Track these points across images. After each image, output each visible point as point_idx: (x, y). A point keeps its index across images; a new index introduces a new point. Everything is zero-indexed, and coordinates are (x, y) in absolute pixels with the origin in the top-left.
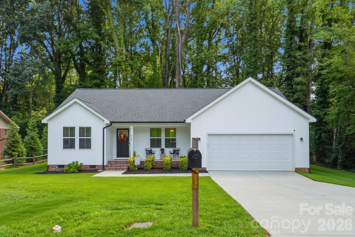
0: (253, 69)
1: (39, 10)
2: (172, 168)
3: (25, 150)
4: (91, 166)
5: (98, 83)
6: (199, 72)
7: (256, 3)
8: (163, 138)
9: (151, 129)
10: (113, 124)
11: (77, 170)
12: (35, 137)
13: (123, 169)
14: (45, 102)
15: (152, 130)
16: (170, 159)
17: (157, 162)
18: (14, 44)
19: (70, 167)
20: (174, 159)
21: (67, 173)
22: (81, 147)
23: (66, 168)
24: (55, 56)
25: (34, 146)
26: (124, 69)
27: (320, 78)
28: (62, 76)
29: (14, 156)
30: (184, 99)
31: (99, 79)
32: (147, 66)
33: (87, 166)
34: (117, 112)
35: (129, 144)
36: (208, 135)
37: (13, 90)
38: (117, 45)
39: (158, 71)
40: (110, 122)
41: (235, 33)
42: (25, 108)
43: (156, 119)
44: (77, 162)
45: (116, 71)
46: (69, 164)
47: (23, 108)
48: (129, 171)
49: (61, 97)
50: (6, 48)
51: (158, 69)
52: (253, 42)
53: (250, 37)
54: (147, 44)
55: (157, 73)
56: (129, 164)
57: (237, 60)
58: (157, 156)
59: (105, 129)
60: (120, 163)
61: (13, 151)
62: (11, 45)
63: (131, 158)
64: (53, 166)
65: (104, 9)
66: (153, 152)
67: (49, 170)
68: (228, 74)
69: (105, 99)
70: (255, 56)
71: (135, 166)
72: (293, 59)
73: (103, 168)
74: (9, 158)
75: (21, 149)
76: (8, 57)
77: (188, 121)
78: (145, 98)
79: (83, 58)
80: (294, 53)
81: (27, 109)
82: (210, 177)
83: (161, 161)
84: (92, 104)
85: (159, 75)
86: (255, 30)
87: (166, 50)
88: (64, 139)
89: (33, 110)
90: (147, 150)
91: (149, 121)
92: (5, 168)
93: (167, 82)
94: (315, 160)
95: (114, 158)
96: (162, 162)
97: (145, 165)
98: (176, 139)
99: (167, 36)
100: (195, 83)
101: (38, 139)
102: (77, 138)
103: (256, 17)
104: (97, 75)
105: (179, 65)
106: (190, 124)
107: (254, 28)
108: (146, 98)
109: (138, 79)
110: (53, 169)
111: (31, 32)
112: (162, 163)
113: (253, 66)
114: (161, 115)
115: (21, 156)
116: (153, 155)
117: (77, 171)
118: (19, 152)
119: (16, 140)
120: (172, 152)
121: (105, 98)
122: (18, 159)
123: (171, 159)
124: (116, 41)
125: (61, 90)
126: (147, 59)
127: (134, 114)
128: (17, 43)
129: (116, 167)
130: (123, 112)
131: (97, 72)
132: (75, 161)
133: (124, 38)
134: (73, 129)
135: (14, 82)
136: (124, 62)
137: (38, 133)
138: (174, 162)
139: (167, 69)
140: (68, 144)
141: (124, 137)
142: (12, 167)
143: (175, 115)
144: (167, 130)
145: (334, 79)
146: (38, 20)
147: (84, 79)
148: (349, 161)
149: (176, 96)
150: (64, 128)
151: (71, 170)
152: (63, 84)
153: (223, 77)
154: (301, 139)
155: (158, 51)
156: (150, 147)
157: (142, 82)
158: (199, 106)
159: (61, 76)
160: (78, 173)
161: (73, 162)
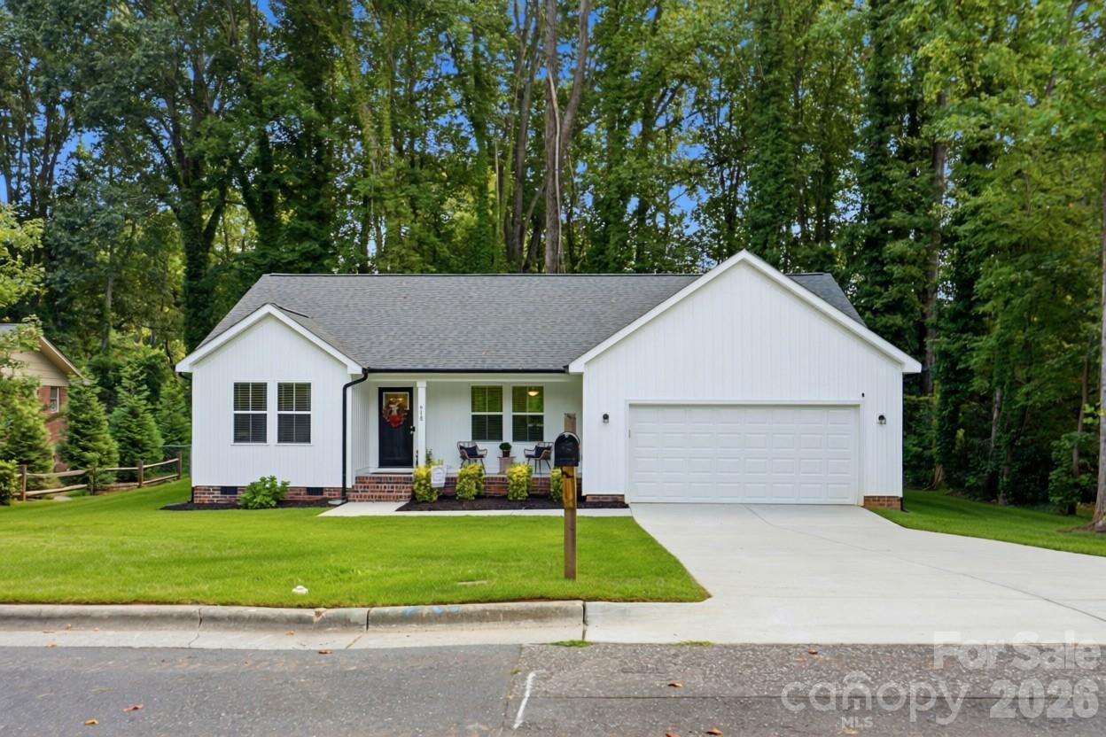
0: (769, 215)
1: (145, 40)
2: (531, 496)
3: (115, 445)
4: (311, 491)
5: (314, 250)
6: (612, 218)
7: (780, 20)
8: (507, 414)
9: (473, 388)
10: (369, 375)
11: (273, 499)
12: (141, 411)
13: (397, 499)
14: (149, 303)
15: (476, 392)
16: (525, 471)
17: (491, 481)
18: (56, 128)
19: (254, 493)
20: (538, 471)
21: (246, 507)
22: (284, 437)
23: (242, 495)
24: (183, 168)
25: (139, 437)
26: (393, 210)
27: (956, 244)
28: (204, 228)
29: (88, 462)
30: (566, 306)
31: (316, 240)
32: (459, 200)
33: (300, 489)
34: (381, 343)
35: (414, 429)
36: (631, 405)
37: (67, 272)
38: (371, 139)
39: (491, 212)
40: (364, 370)
41: (725, 101)
42: (90, 320)
43: (489, 361)
44: (273, 479)
45: (367, 216)
46: (253, 484)
47: (85, 322)
48: (414, 502)
49: (202, 292)
50: (32, 140)
51: (492, 208)
52: (772, 134)
53: (762, 120)
54: (458, 132)
55: (490, 220)
56: (416, 486)
57: (732, 180)
58: (491, 463)
59: (349, 390)
60: (389, 481)
61: (85, 449)
62: (47, 132)
63: (420, 469)
64: (207, 489)
65: (333, 32)
66: (479, 453)
67: (197, 501)
68: (705, 221)
69: (347, 306)
70: (776, 175)
71: (432, 490)
72: (885, 187)
73: (344, 495)
74: (75, 468)
75: (106, 444)
76: (39, 168)
77: (575, 368)
78: (457, 302)
79: (270, 175)
80: (887, 170)
81: (98, 324)
82: (631, 518)
83: (502, 476)
84: (309, 320)
85: (494, 226)
86: (777, 99)
87: (515, 152)
88: (236, 415)
89: (115, 328)
90: (461, 448)
91: (470, 367)
92: (70, 496)
93: (518, 246)
94: (940, 479)
95: (372, 470)
96: (503, 479)
97: (458, 487)
98: (542, 417)
99: (520, 107)
100: (602, 252)
101: (149, 416)
102: (272, 412)
103: (780, 60)
104: (312, 228)
105: (556, 198)
106: (580, 376)
107: (774, 94)
108: (461, 302)
109: (433, 239)
110: (206, 498)
111: (119, 101)
112: (503, 482)
113: (770, 203)
114: (503, 352)
115: (107, 464)
116: (479, 460)
117: (273, 503)
118: (99, 450)
119: (92, 418)
120: (533, 453)
121: (345, 302)
122: (101, 473)
123: (530, 471)
124: (369, 128)
125: (203, 271)
126: (460, 178)
127: (429, 348)
128: (66, 125)
129: (378, 494)
130: (397, 342)
131: (310, 218)
132: (267, 476)
133: (392, 118)
134: (260, 389)
135: (68, 247)
136: (391, 188)
137: (148, 399)
138: (537, 479)
139: (519, 207)
140: (248, 429)
141: (398, 411)
142: (84, 495)
143: (542, 351)
144: (520, 394)
145: (992, 248)
146: (142, 68)
147: (273, 239)
148: (1030, 481)
149: (545, 298)
150: (236, 385)
151: (258, 499)
152: (208, 252)
153: (688, 232)
154: (882, 418)
155: (492, 155)
156: (470, 440)
157: (444, 250)
158: (608, 326)
159: (201, 229)
160: (276, 507)
161: (263, 480)
